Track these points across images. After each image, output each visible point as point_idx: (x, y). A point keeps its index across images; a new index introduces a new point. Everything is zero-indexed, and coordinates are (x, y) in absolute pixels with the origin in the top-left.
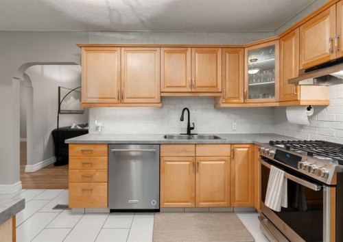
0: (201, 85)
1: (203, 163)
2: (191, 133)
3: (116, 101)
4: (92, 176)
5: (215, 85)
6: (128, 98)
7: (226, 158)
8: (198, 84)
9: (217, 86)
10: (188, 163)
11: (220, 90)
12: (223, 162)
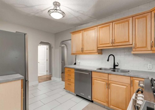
0: (118, 42)
1: (113, 84)
2: (116, 68)
3: (81, 52)
4: (70, 80)
5: (128, 41)
6: (85, 51)
7: (127, 85)
8: (116, 41)
9: (129, 41)
10: (104, 83)
11: (131, 43)
12: (125, 87)
